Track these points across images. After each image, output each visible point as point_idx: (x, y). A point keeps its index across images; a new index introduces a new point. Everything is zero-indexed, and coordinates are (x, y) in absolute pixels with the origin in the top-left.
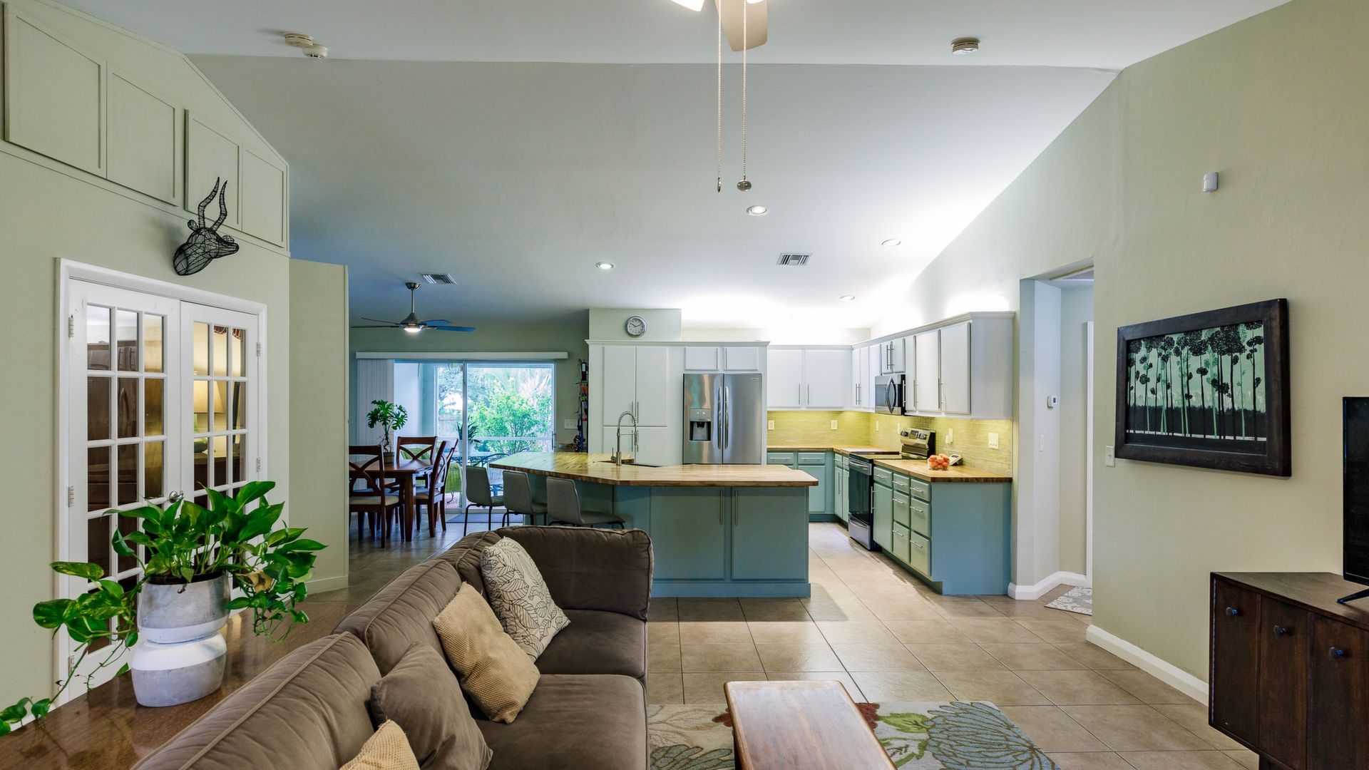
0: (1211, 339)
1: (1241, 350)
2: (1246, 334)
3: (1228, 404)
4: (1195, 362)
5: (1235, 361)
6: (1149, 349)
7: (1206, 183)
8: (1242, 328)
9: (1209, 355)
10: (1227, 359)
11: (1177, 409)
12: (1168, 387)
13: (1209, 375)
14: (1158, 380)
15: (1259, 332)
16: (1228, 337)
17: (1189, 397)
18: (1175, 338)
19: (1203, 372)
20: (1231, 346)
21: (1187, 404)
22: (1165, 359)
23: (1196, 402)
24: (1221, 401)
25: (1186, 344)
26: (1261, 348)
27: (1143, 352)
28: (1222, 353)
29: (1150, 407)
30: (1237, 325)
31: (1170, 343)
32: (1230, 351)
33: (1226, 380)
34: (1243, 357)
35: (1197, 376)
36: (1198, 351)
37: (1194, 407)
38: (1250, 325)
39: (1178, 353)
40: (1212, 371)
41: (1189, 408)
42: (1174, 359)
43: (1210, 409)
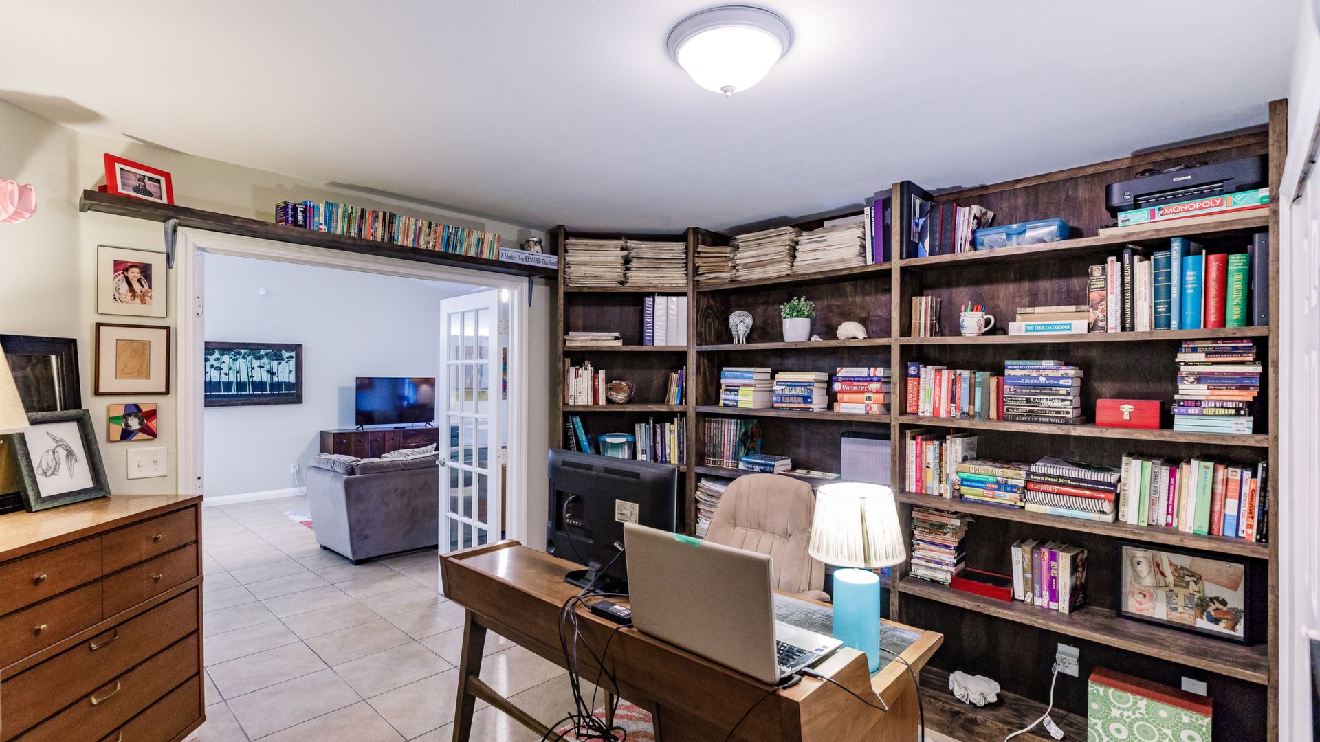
0: (267, 354)
1: (283, 360)
2: (285, 354)
3: (275, 379)
4: (256, 363)
5: (280, 363)
6: (222, 355)
7: (262, 291)
8: (283, 352)
9: (265, 360)
10: (275, 363)
11: (244, 383)
12: (238, 372)
13: (265, 368)
14: (230, 369)
15: (293, 354)
16: (276, 354)
17: (252, 377)
18: (243, 351)
19: (261, 367)
20: (278, 358)
21: (251, 379)
22: (235, 360)
23: (257, 379)
24: (272, 379)
25: (250, 354)
26: (293, 361)
27: (217, 355)
28: (273, 360)
29: (223, 382)
30: (281, 350)
31: (239, 353)
32: (277, 360)
33: (275, 370)
34: (283, 363)
35: (256, 368)
36: (258, 358)
37: (256, 381)
38: (287, 351)
39: (244, 358)
40: (267, 367)
41: (252, 382)
42: (241, 360)
43: (266, 382)
